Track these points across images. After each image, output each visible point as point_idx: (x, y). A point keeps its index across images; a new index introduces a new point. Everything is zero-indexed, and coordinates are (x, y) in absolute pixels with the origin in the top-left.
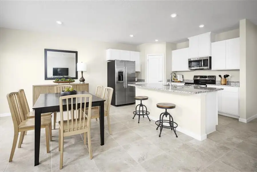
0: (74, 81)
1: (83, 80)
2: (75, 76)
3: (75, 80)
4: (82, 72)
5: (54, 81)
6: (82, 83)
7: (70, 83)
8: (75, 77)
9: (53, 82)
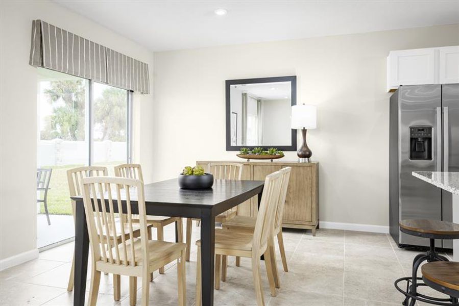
0: (283, 156)
1: (306, 154)
2: (289, 143)
3: (285, 153)
4: (304, 131)
5: (238, 153)
6: (302, 160)
7: (273, 160)
8: (291, 145)
9: (237, 155)
